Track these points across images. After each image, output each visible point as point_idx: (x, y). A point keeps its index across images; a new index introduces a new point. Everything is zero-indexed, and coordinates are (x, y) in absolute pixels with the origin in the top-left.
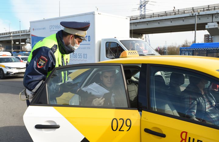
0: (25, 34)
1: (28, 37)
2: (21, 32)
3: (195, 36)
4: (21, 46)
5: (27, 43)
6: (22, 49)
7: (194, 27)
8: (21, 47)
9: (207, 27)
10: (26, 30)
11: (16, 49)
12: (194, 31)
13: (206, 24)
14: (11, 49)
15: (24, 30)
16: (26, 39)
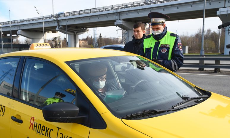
0: (16, 24)
1: (19, 29)
2: (12, 23)
3: (204, 24)
4: (11, 38)
5: (19, 35)
6: (13, 42)
7: (203, 14)
8: (13, 40)
9: (218, 13)
10: (17, 20)
11: (7, 42)
12: (203, 18)
13: (218, 9)
14: (1, 42)
15: (14, 21)
16: (17, 30)
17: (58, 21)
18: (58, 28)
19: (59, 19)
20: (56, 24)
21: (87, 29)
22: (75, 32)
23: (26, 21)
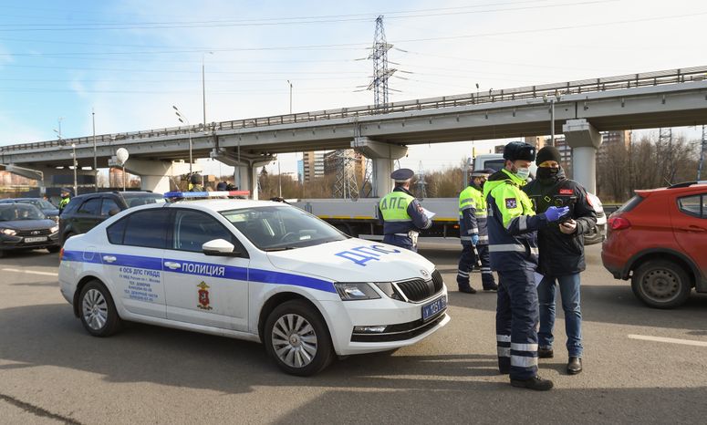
0: (107, 144)
1: (112, 153)
5: (113, 166)
8: (93, 178)
9: (565, 128)
10: (110, 135)
15: (103, 136)
16: (110, 157)
17: (216, 138)
18: (217, 151)
19: (218, 133)
20: (211, 144)
21: (274, 155)
22: (251, 161)
23: (133, 137)
